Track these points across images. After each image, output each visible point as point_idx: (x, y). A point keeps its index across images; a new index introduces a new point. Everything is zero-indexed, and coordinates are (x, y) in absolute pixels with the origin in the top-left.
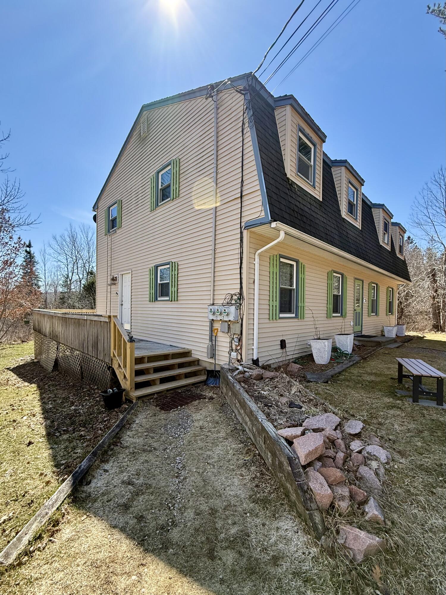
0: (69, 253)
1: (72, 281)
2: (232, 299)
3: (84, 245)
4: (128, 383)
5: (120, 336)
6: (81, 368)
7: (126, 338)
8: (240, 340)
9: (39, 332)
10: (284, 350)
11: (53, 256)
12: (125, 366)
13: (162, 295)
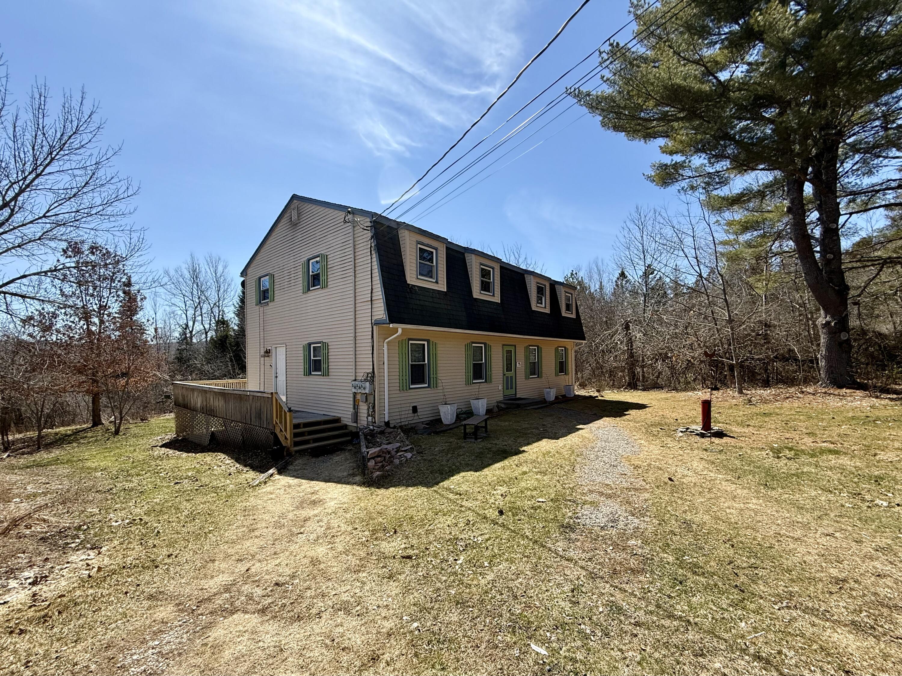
0: (188, 294)
1: (194, 333)
2: (367, 377)
3: (211, 281)
4: (289, 442)
5: (281, 407)
6: (243, 437)
7: (287, 410)
8: (374, 407)
9: (184, 407)
10: (416, 414)
11: (164, 298)
12: (286, 430)
13: (315, 370)
